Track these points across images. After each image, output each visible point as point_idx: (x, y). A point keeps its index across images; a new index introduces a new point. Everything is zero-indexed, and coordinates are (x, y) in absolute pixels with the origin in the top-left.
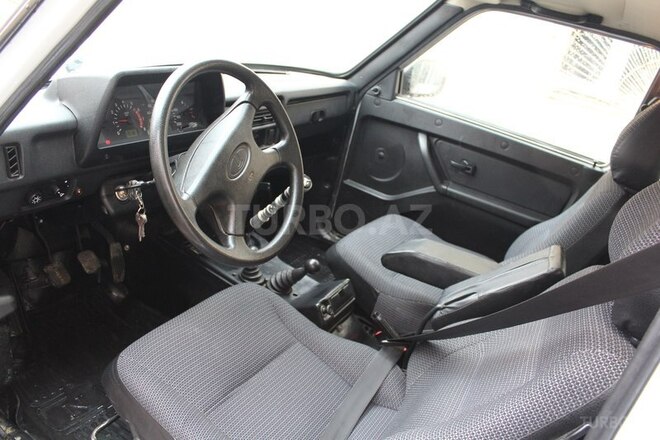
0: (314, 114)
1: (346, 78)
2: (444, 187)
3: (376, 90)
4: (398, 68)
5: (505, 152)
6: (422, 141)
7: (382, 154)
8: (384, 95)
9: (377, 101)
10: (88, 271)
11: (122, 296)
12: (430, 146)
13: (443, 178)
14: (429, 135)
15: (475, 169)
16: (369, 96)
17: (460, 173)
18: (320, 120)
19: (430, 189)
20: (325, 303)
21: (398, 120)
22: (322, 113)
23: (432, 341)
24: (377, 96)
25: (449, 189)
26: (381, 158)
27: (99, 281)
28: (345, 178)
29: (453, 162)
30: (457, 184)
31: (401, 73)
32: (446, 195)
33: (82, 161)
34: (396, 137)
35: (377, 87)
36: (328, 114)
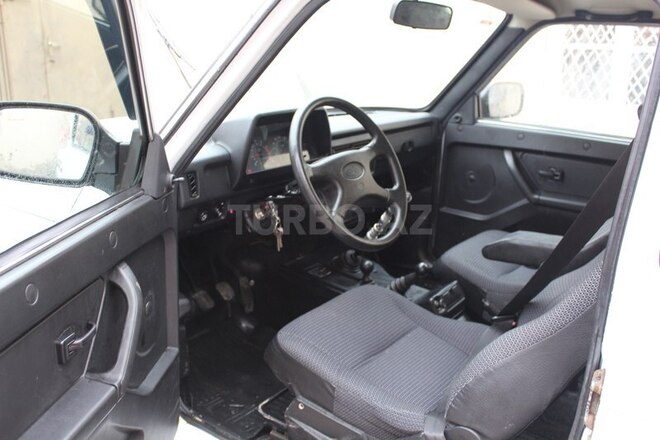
0: (404, 144)
1: (428, 111)
2: (536, 197)
3: (457, 118)
4: (474, 94)
5: (589, 153)
6: (509, 158)
7: (472, 177)
8: (465, 121)
9: (460, 127)
10: (226, 298)
11: (251, 327)
12: (516, 161)
13: (534, 190)
14: (514, 151)
15: (563, 174)
16: (451, 125)
17: (550, 181)
18: (410, 150)
19: (524, 201)
20: (437, 299)
21: (483, 142)
22: (411, 143)
23: (533, 300)
24: (459, 123)
25: (542, 198)
26: (472, 180)
27: (230, 315)
28: (442, 206)
29: (541, 172)
30: (548, 193)
31: (478, 97)
32: (539, 203)
33: (234, 185)
34: (484, 158)
35: (457, 114)
36: (417, 143)
